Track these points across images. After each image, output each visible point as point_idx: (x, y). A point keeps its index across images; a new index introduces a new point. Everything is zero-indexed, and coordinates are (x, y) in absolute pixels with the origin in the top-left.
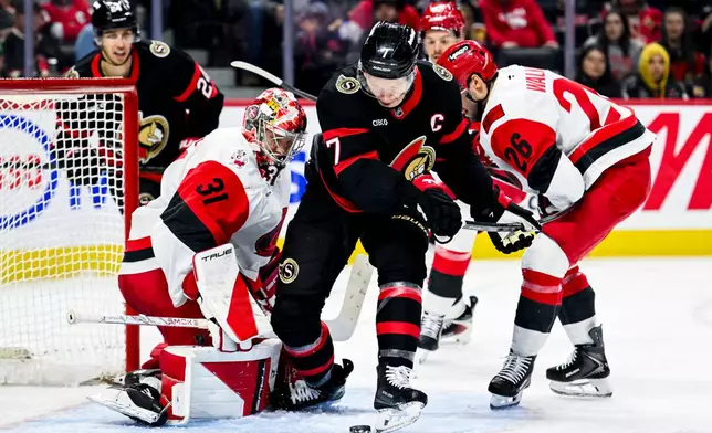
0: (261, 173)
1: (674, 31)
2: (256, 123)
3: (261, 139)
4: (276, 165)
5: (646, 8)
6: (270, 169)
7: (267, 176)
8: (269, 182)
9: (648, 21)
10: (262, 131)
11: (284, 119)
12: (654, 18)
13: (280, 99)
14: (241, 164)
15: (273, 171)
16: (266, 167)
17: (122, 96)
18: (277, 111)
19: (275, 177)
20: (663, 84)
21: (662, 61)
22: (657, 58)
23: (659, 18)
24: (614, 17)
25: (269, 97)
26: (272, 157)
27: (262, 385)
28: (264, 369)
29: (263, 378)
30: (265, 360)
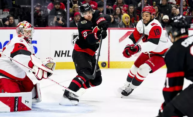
2: (20, 31)
5: (125, 4)
8: (30, 44)
9: (125, 8)
10: (23, 31)
12: (127, 7)
14: (22, 41)
18: (24, 25)
19: (31, 42)
20: (129, 23)
21: (128, 18)
22: (127, 17)
23: (128, 7)
27: (17, 104)
28: (17, 100)
29: (17, 102)
30: (18, 97)
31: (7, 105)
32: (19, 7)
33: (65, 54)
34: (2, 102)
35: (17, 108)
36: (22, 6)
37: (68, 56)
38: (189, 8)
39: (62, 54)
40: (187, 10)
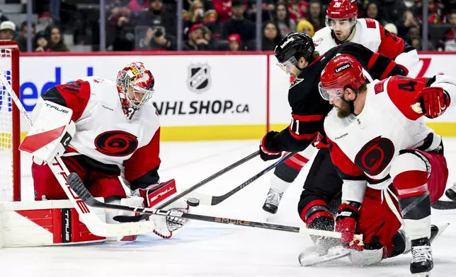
0: (124, 111)
1: (315, 13)
2: (123, 81)
3: (126, 91)
4: (133, 108)
6: (129, 109)
7: (127, 113)
8: (128, 118)
9: (304, 8)
10: (127, 86)
11: (140, 80)
12: (306, 6)
13: (139, 69)
15: (131, 111)
16: (127, 108)
17: (10, 50)
18: (136, 75)
19: (132, 114)
22: (306, 28)
23: (308, 6)
24: (281, 7)
25: (133, 67)
26: (131, 103)
27: (67, 224)
28: (67, 215)
29: (67, 220)
30: (69, 209)
31: (44, 228)
32: (74, 8)
33: (174, 108)
34: (34, 221)
35: (70, 234)
36: (80, 6)
37: (180, 113)
38: (441, 6)
39: (168, 108)
40: (436, 12)
